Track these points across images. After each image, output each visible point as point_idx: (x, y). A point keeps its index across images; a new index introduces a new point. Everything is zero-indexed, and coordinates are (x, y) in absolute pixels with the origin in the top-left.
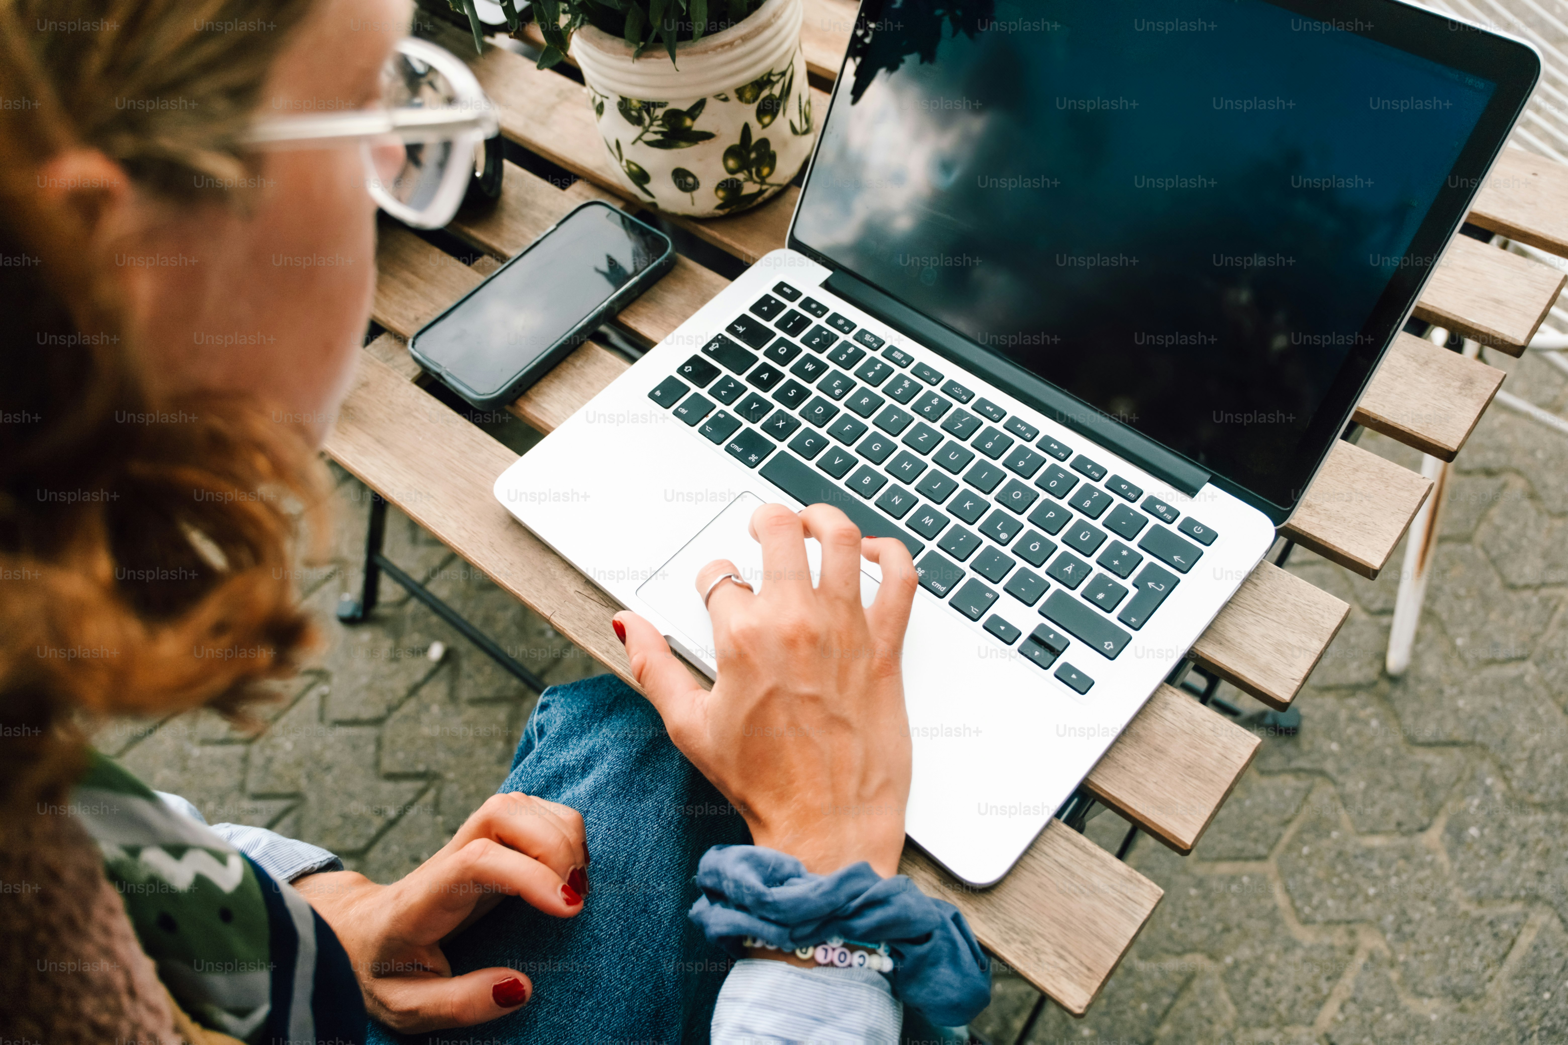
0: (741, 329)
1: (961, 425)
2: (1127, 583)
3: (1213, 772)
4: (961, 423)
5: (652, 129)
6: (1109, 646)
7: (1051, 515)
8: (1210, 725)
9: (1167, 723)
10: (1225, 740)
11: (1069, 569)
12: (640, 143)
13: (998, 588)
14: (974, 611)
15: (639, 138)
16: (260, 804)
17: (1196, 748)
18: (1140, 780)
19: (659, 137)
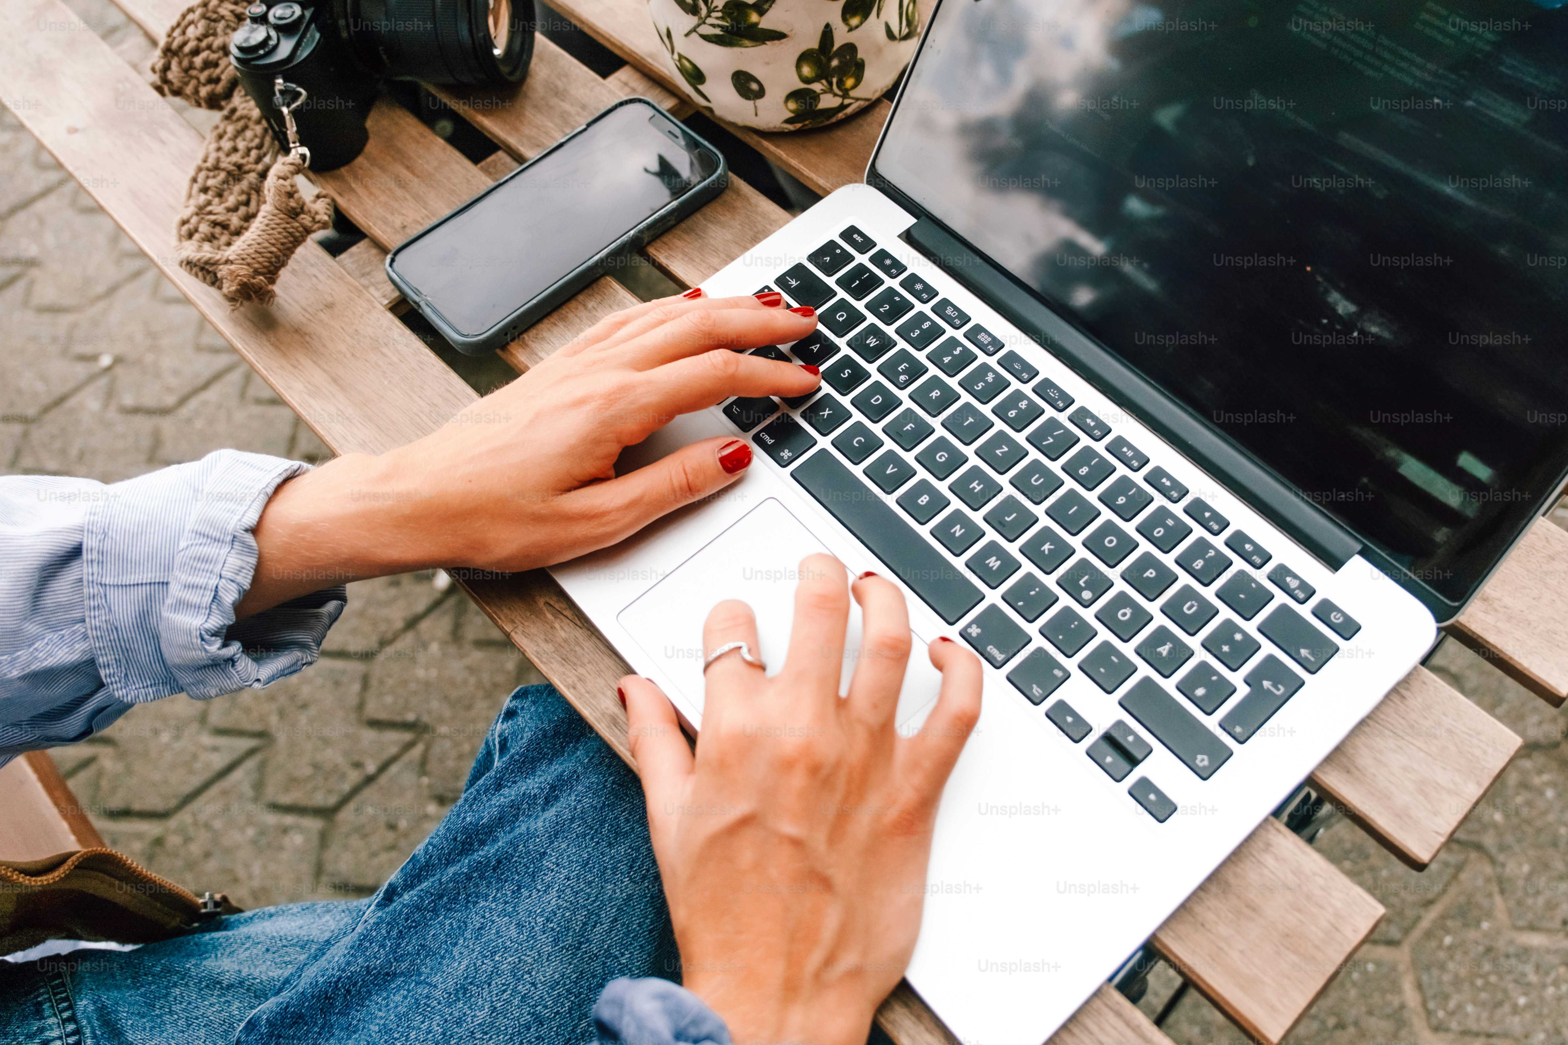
0: (794, 283)
1: (1051, 440)
2: (1237, 678)
3: (1317, 947)
4: (1053, 437)
5: (709, 21)
6: (1202, 761)
7: (1150, 573)
8: (1321, 881)
9: (1266, 872)
10: (1338, 904)
11: (1164, 650)
12: (694, 35)
13: (1071, 664)
14: (1036, 691)
15: (694, 30)
16: (222, 741)
17: (1299, 910)
18: (1223, 945)
19: (718, 31)
